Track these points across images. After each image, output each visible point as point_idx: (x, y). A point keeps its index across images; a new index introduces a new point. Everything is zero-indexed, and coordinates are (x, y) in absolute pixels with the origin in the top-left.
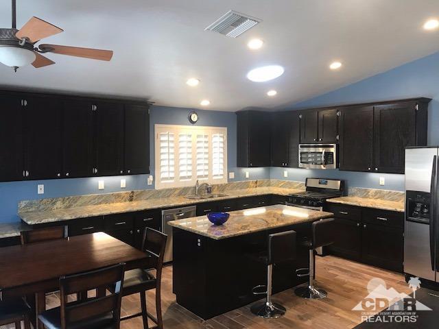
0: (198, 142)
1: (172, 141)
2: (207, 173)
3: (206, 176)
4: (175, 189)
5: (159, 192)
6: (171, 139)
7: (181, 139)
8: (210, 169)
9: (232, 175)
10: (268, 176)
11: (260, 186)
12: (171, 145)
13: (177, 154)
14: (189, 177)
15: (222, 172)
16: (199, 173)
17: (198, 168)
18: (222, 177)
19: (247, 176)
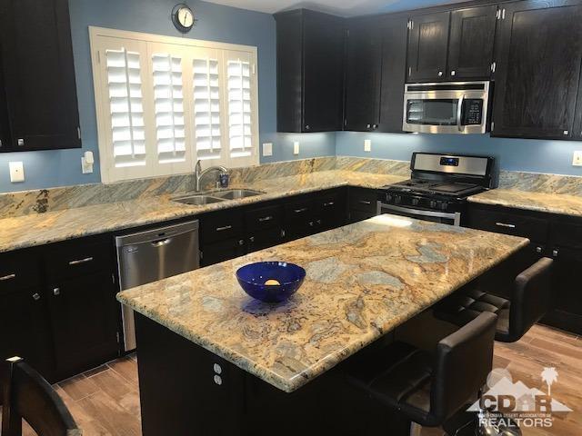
0: (197, 76)
1: (136, 72)
2: (217, 145)
3: (216, 151)
4: (150, 181)
5: (111, 189)
6: (133, 65)
7: (156, 66)
8: (223, 137)
9: (268, 149)
10: (332, 150)
11: (319, 169)
12: (134, 80)
13: (149, 102)
14: (180, 154)
15: (248, 143)
16: (201, 146)
17: (199, 133)
18: (248, 154)
19: (296, 151)
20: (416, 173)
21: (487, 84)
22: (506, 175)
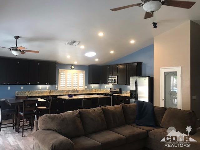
0: (74, 75)
1: (65, 75)
2: (77, 86)
3: (77, 87)
4: (65, 91)
5: (60, 91)
6: (64, 74)
7: (68, 74)
8: (78, 84)
9: (86, 87)
11: (97, 91)
12: (64, 76)
13: (66, 79)
14: (70, 87)
15: (82, 86)
16: (74, 86)
17: (74, 84)
18: (82, 87)
19: (92, 87)
20: (111, 92)
21: (117, 77)
22: (123, 92)
